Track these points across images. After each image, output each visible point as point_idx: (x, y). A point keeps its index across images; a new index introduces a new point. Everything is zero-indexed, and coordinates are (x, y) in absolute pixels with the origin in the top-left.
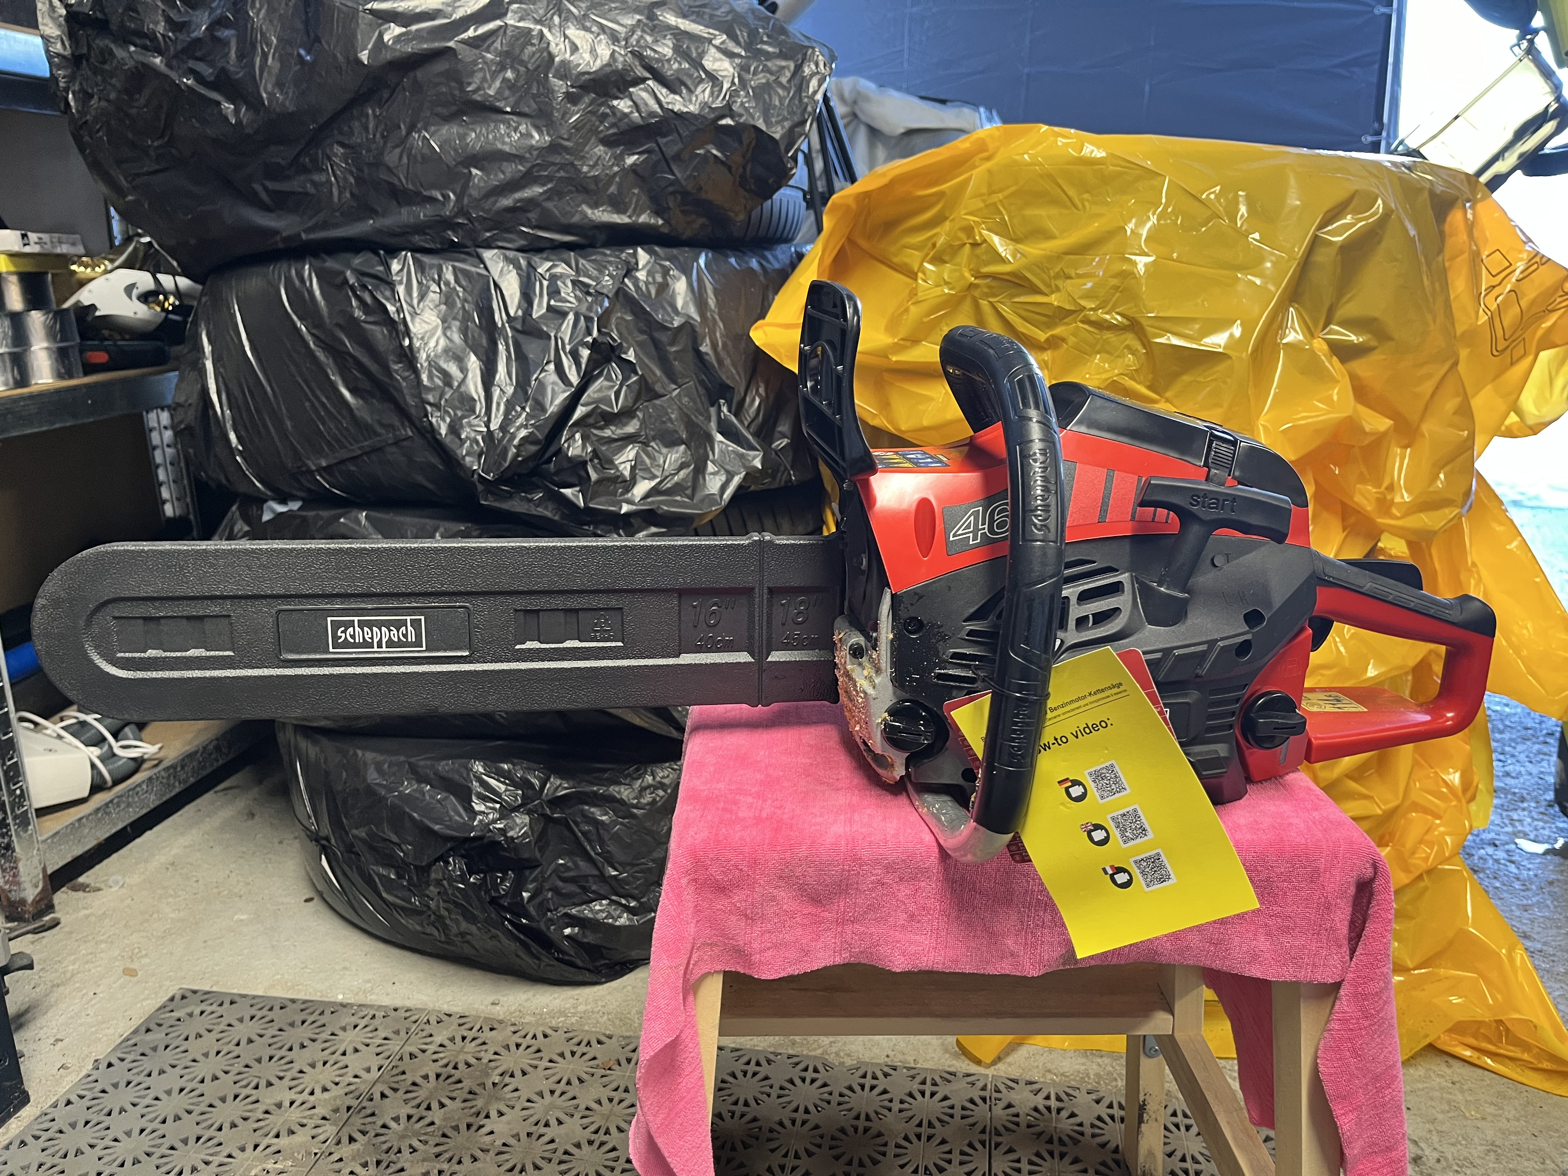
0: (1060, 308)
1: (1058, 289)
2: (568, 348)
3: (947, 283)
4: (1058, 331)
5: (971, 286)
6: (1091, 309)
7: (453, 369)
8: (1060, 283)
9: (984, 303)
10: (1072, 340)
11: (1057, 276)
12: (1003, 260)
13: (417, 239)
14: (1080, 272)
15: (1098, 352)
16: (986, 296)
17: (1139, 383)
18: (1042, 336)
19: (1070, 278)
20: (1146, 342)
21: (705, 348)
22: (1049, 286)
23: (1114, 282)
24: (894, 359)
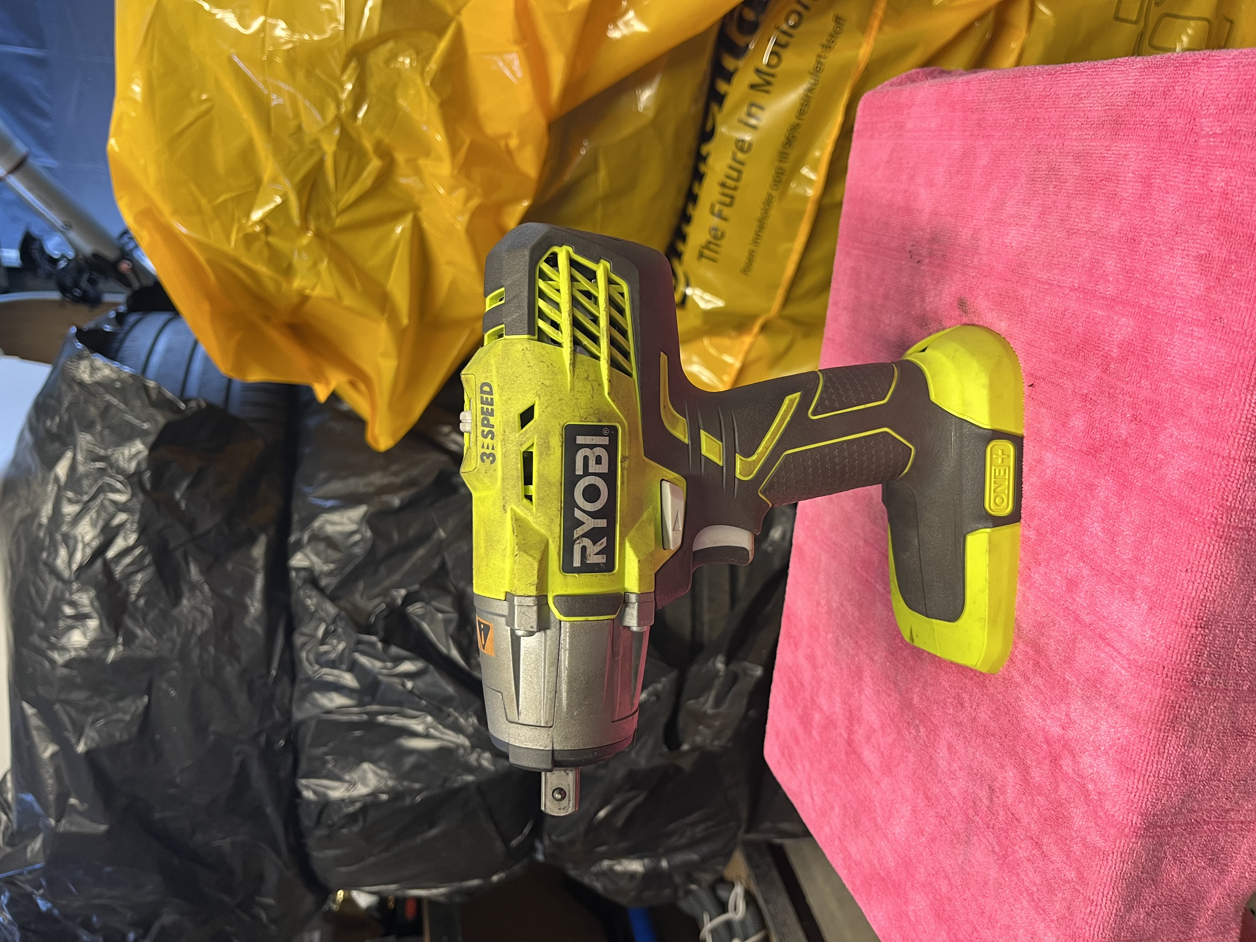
0: (339, 143)
1: (316, 141)
2: (389, 665)
3: (315, 264)
4: (368, 145)
5: (318, 235)
6: (338, 107)
7: (409, 761)
8: (307, 139)
9: (339, 222)
10: (379, 133)
11: (300, 142)
12: (285, 202)
13: (283, 774)
14: (290, 114)
15: (394, 99)
16: (328, 218)
17: (434, 48)
18: (375, 164)
19: (299, 128)
20: (381, 39)
21: (396, 502)
22: (312, 153)
23: (301, 75)
24: (405, 321)
